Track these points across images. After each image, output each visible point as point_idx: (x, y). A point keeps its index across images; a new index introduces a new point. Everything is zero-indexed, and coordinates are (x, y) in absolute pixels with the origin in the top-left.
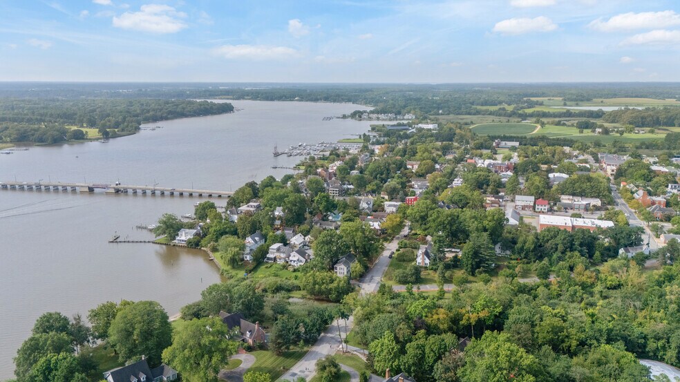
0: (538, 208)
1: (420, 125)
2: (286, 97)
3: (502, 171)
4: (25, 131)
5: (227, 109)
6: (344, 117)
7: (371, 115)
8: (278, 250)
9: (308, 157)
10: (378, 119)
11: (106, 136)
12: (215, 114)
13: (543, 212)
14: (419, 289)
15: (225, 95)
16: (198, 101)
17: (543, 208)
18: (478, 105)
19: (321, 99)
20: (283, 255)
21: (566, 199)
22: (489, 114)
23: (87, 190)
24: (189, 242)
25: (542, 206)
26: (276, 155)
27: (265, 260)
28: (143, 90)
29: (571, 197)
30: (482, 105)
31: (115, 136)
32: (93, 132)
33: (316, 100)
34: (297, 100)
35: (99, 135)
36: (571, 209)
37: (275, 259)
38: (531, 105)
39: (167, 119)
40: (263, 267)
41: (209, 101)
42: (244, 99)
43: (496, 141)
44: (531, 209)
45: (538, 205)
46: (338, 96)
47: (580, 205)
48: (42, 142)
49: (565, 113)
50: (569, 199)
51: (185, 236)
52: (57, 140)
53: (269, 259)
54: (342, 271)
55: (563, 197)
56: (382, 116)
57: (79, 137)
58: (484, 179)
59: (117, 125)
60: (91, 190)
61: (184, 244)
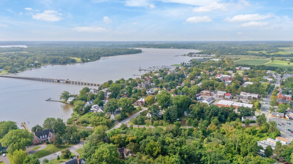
0: (226, 97)
1: (213, 59)
2: (167, 47)
3: (227, 80)
4: (55, 59)
5: (140, 52)
6: (184, 55)
7: (196, 55)
8: (95, 107)
9: (149, 72)
10: (198, 56)
11: (84, 61)
12: (133, 54)
13: (228, 99)
14: (139, 127)
15: (144, 46)
16: (131, 48)
17: (228, 97)
18: (251, 50)
19: (182, 48)
20: (96, 110)
21: (242, 94)
22: (252, 55)
23: (57, 81)
24: (70, 102)
25: (227, 96)
26: (140, 70)
27: (90, 111)
28: (114, 44)
29: (245, 93)
30: (253, 51)
31: (87, 61)
32: (79, 60)
33: (179, 48)
34: (172, 48)
35: (81, 61)
36: (242, 98)
37: (93, 111)
38: (278, 51)
39: (112, 55)
40: (87, 114)
41: (134, 48)
42: (150, 48)
43: (239, 67)
44: (223, 97)
45: (226, 96)
46: (190, 46)
47: (246, 97)
48: (60, 63)
49: (290, 55)
50: (244, 94)
51: (70, 100)
52: (65, 63)
53: (91, 110)
54: (113, 117)
55: (242, 93)
56: (201, 55)
57: (74, 62)
58: (211, 83)
59: (90, 57)
60: (59, 81)
61: (69, 103)
